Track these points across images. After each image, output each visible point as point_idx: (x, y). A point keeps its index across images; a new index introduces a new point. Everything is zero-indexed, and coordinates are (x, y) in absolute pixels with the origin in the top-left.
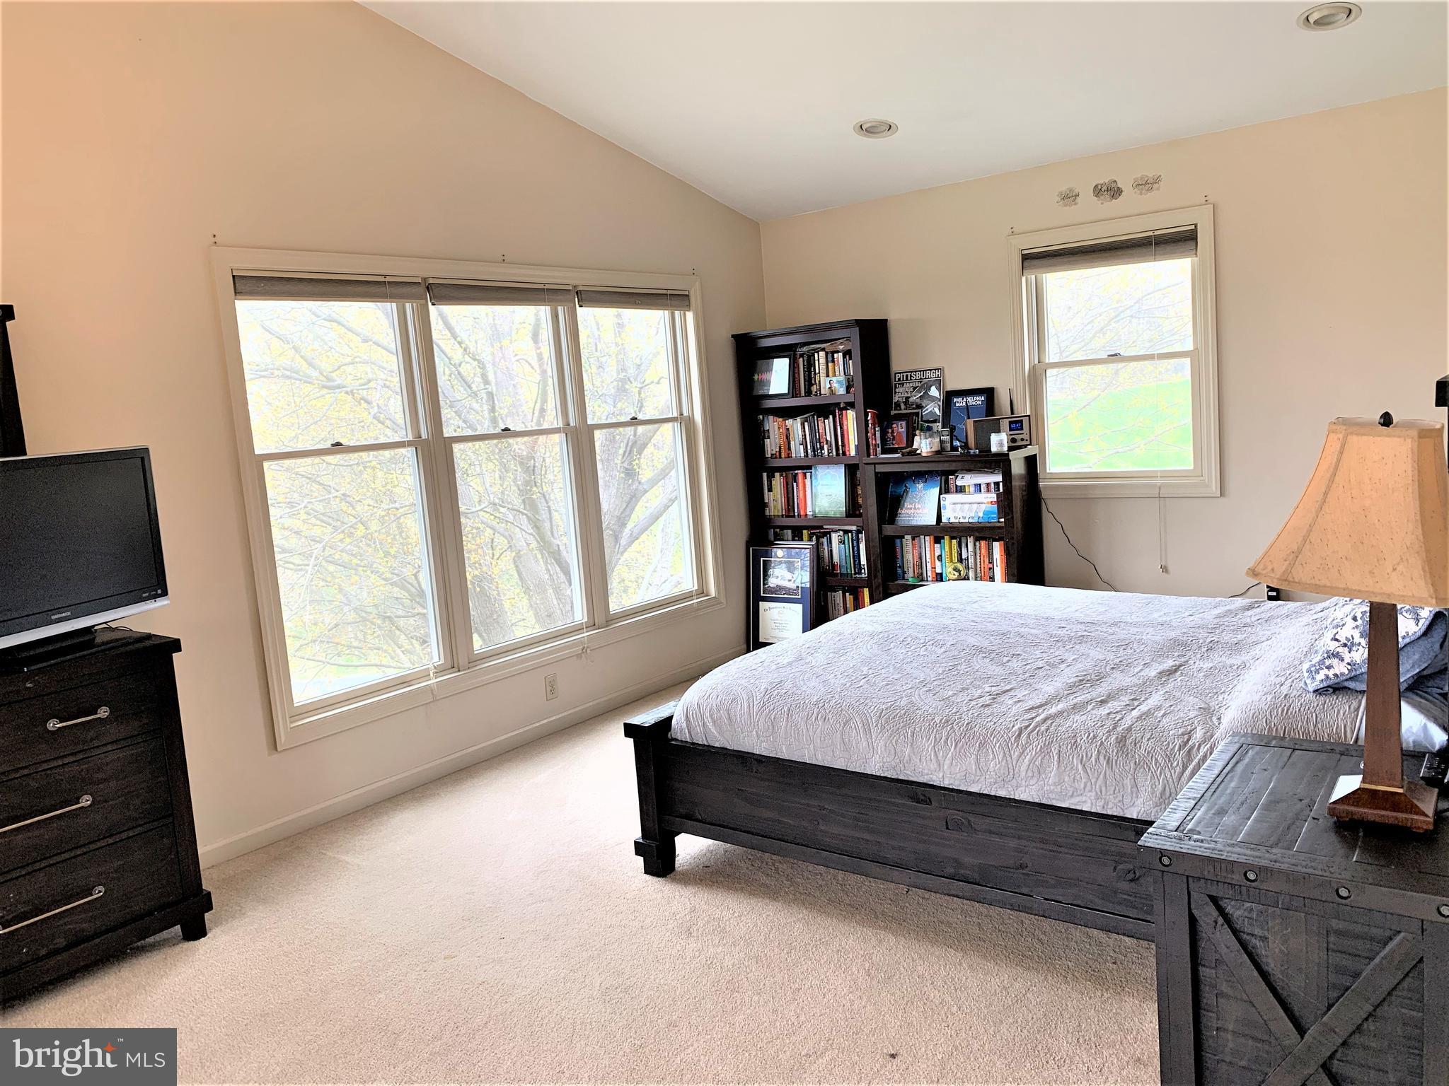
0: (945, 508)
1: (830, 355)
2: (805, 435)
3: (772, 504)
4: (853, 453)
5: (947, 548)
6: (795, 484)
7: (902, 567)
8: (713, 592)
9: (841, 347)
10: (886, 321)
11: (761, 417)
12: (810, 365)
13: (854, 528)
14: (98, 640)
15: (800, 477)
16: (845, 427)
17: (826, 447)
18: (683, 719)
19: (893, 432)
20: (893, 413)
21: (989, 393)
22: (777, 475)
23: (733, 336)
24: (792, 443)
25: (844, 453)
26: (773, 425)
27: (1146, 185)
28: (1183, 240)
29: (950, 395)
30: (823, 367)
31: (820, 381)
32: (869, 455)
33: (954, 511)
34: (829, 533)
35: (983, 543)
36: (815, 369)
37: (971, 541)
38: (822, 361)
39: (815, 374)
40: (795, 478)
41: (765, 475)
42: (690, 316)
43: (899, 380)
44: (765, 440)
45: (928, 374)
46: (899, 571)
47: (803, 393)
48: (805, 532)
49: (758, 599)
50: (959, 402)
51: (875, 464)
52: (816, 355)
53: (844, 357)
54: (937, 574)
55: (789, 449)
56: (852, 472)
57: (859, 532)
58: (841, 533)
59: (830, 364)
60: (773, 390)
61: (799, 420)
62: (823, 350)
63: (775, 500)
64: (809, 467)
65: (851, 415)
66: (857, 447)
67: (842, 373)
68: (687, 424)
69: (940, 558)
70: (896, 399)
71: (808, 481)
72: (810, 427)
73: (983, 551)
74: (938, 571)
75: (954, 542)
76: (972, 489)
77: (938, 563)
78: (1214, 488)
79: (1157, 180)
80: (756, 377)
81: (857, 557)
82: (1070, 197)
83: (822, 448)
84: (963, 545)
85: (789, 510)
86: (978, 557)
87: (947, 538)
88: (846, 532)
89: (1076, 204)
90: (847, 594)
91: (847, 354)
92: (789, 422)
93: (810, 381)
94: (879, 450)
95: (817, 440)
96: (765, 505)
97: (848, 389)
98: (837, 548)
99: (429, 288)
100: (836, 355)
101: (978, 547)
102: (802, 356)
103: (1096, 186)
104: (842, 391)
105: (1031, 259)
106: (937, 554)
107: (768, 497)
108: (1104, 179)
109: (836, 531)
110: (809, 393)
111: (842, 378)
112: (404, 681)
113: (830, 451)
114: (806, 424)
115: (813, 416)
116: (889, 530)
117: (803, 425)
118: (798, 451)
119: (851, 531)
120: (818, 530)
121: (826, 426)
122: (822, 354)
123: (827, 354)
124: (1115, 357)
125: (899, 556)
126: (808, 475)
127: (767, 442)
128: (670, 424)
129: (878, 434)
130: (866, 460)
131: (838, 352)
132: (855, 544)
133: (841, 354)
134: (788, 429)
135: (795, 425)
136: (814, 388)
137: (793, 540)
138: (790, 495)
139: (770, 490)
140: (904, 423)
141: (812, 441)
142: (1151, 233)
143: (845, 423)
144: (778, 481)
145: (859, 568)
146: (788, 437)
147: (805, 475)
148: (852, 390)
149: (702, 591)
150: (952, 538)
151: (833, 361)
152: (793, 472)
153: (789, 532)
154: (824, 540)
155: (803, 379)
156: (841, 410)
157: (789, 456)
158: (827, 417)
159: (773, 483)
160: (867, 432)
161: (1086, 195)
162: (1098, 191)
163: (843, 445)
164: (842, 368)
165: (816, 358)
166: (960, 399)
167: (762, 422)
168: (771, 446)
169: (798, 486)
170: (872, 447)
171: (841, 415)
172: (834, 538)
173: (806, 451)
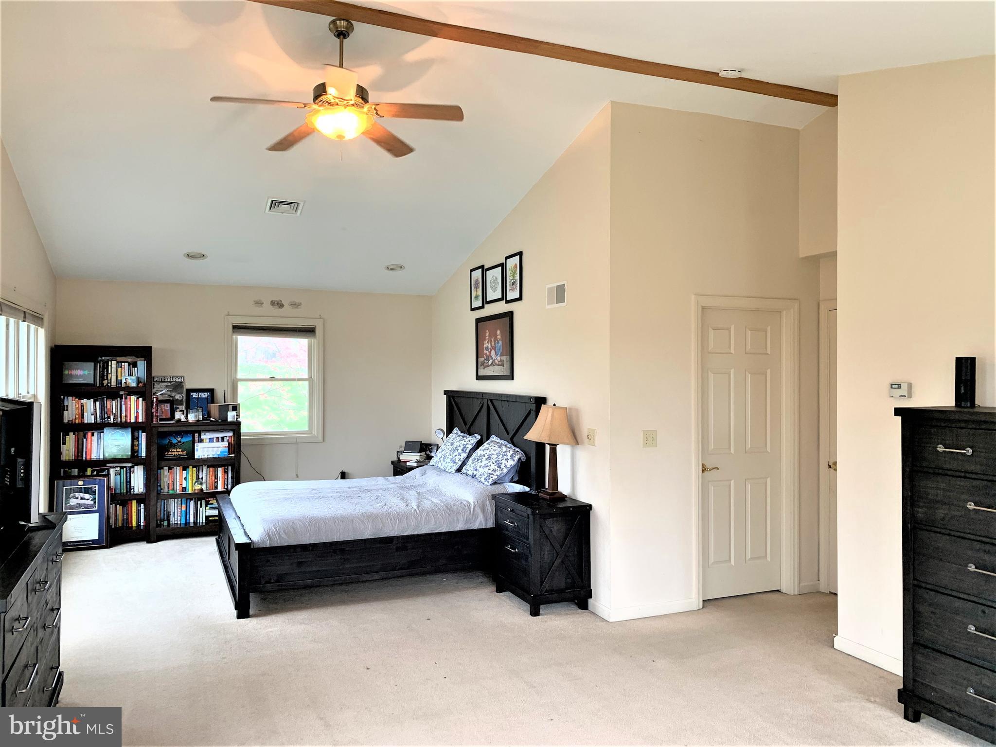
0: (197, 450)
1: (119, 364)
2: (96, 409)
3: (65, 453)
4: (133, 420)
5: (190, 473)
6: (85, 440)
7: (161, 486)
9: (130, 360)
10: (151, 347)
11: (64, 397)
12: (105, 367)
13: (130, 465)
15: (89, 434)
16: (128, 406)
17: (112, 417)
21: (212, 391)
22: (71, 434)
23: (53, 345)
24: (85, 414)
25: (126, 421)
26: (72, 402)
27: (295, 305)
28: (309, 331)
29: (189, 391)
30: (114, 371)
31: (111, 378)
32: (151, 421)
33: (203, 452)
34: (109, 469)
35: (211, 469)
36: (108, 371)
37: (205, 468)
38: (114, 366)
39: (108, 373)
40: (84, 436)
41: (62, 434)
42: (44, 329)
43: (157, 381)
44: (64, 412)
45: (175, 379)
46: (159, 488)
48: (88, 470)
50: (195, 395)
51: (159, 427)
52: (110, 362)
53: (129, 365)
54: (183, 488)
55: (82, 418)
57: (132, 467)
58: (119, 468)
59: (119, 369)
61: (92, 400)
62: (115, 360)
63: (68, 451)
64: (99, 429)
65: (133, 399)
66: (136, 417)
69: (185, 479)
70: (153, 391)
71: (96, 438)
72: (101, 405)
73: (211, 473)
74: (184, 486)
75: (195, 469)
76: (208, 440)
77: (184, 482)
78: (320, 438)
79: (300, 304)
80: (66, 372)
82: (259, 303)
83: (109, 417)
84: (201, 471)
85: (78, 456)
86: (208, 477)
87: (191, 467)
88: (122, 468)
89: (262, 307)
90: (118, 506)
92: (84, 401)
95: (105, 413)
96: (61, 454)
97: (138, 384)
100: (123, 364)
101: (208, 472)
102: (99, 362)
103: (272, 301)
104: (133, 385)
105: (238, 329)
106: (184, 476)
107: (64, 448)
108: (276, 299)
109: (115, 468)
111: (134, 378)
113: (115, 419)
114: (97, 403)
115: (103, 398)
117: (95, 402)
118: (89, 419)
119: (125, 467)
120: (99, 466)
121: (113, 405)
122: (114, 363)
123: (117, 362)
124: (273, 379)
125: (159, 480)
126: (96, 434)
127: (66, 413)
130: (151, 424)
131: (125, 362)
132: (128, 474)
133: (127, 364)
134: (82, 406)
135: (89, 405)
136: (105, 382)
138: (80, 447)
139: (64, 443)
140: (168, 405)
141: (101, 413)
142: (296, 326)
143: (128, 403)
144: (71, 438)
145: (131, 488)
146: (82, 410)
147: (93, 435)
148: (141, 385)
150: (193, 467)
151: (121, 367)
152: (83, 431)
153: (76, 470)
155: (99, 376)
156: (126, 395)
157: (82, 422)
158: (115, 399)
159: (67, 439)
160: (152, 409)
161: (267, 305)
162: (273, 303)
163: (126, 416)
164: (127, 372)
165: (110, 364)
166: (195, 394)
167: (63, 400)
168: (69, 416)
169: (87, 440)
170: (155, 417)
171: (126, 398)
172: (112, 471)
173: (96, 418)
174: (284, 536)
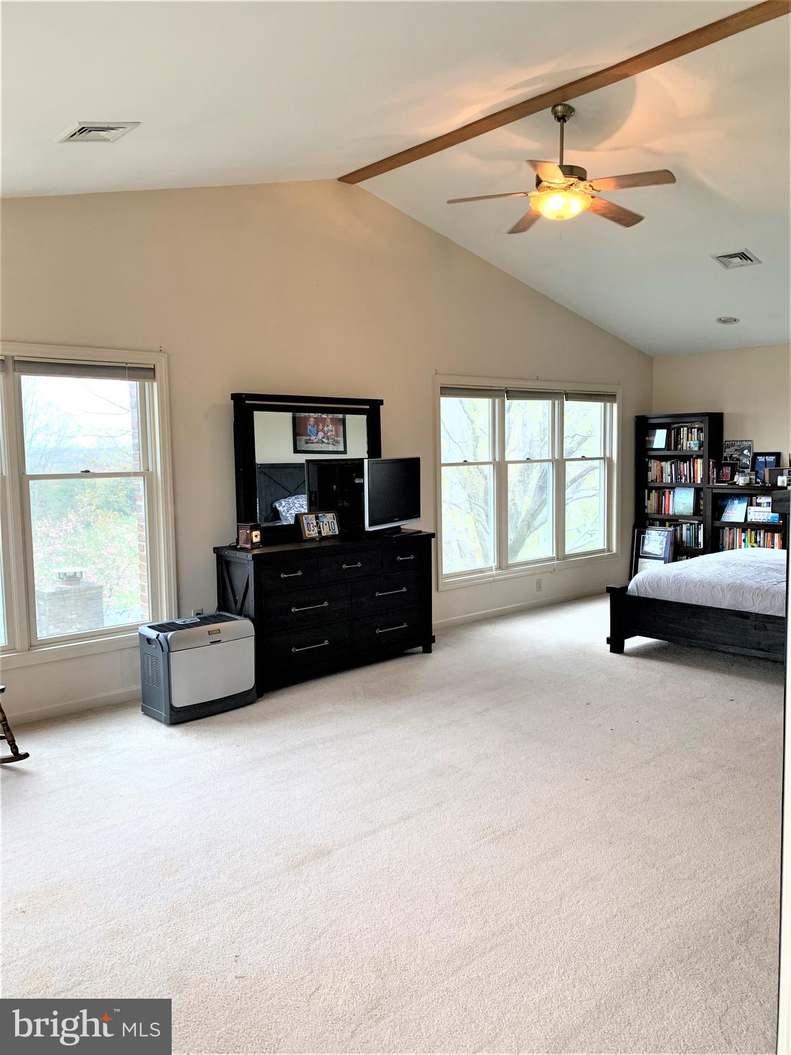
0: (750, 514)
1: (690, 430)
2: (672, 471)
3: (649, 507)
4: (699, 482)
5: (749, 535)
7: (722, 544)
8: (614, 551)
9: (697, 426)
10: (722, 414)
11: (647, 460)
12: (678, 433)
13: (697, 522)
14: (402, 531)
15: (667, 493)
16: (696, 468)
17: (683, 478)
18: (635, 586)
19: (723, 472)
20: (723, 462)
21: (778, 455)
22: (654, 491)
23: (636, 417)
24: (664, 475)
25: (694, 482)
26: (654, 465)
29: (756, 455)
30: (685, 436)
31: (683, 443)
32: (709, 483)
33: (755, 515)
34: (682, 524)
35: (769, 534)
36: (681, 436)
37: (763, 532)
38: (685, 432)
39: (681, 439)
40: (664, 494)
41: (646, 491)
42: (615, 406)
43: (728, 445)
45: (744, 443)
46: (720, 546)
47: (673, 449)
48: (667, 523)
49: (638, 556)
50: (761, 459)
51: (712, 488)
52: (682, 429)
53: (698, 431)
55: (662, 478)
56: (698, 491)
57: (699, 524)
58: (689, 525)
59: (690, 435)
60: (655, 446)
61: (669, 462)
62: (686, 426)
63: (651, 504)
64: (674, 488)
65: (699, 461)
66: (702, 479)
67: (696, 439)
68: (608, 461)
69: (744, 540)
70: (725, 455)
71: (671, 496)
72: (675, 467)
73: (768, 538)
75: (753, 532)
76: (765, 505)
77: (743, 543)
80: (647, 439)
81: (697, 538)
83: (681, 478)
84: (758, 534)
85: (659, 510)
86: (766, 541)
87: (749, 530)
88: (691, 524)
91: (700, 430)
92: (663, 463)
93: (677, 442)
94: (715, 481)
95: (678, 474)
96: (646, 507)
97: (699, 449)
98: (685, 532)
99: (507, 392)
100: (693, 430)
101: (766, 536)
102: (674, 429)
104: (696, 449)
106: (743, 538)
107: (647, 503)
109: (686, 523)
110: (676, 448)
111: (697, 442)
112: (481, 571)
113: (686, 480)
114: (673, 465)
115: (677, 461)
116: (717, 524)
117: (671, 465)
118: (667, 479)
119: (694, 524)
120: (675, 521)
121: (685, 467)
122: (685, 429)
123: (688, 429)
125: (721, 538)
126: (672, 492)
127: (649, 473)
128: (598, 461)
129: (715, 473)
130: (708, 486)
131: (695, 428)
132: (696, 531)
133: (696, 429)
134: (662, 467)
135: (667, 466)
136: (679, 446)
137: (660, 526)
138: (660, 503)
139: (649, 499)
140: (729, 468)
141: (675, 474)
143: (696, 466)
144: (654, 495)
145: (697, 543)
146: (662, 471)
147: (670, 493)
148: (702, 449)
149: (609, 550)
150: (752, 530)
151: (691, 433)
152: (662, 490)
153: (658, 522)
154: (678, 528)
155: (673, 441)
156: (694, 459)
157: (662, 481)
158: (686, 462)
159: (651, 495)
160: (709, 471)
163: (694, 477)
164: (696, 436)
165: (682, 431)
166: (762, 457)
167: (647, 463)
168: (652, 475)
169: (665, 498)
170: (711, 479)
171: (694, 461)
172: (684, 527)
173: (672, 479)
174: (648, 588)
